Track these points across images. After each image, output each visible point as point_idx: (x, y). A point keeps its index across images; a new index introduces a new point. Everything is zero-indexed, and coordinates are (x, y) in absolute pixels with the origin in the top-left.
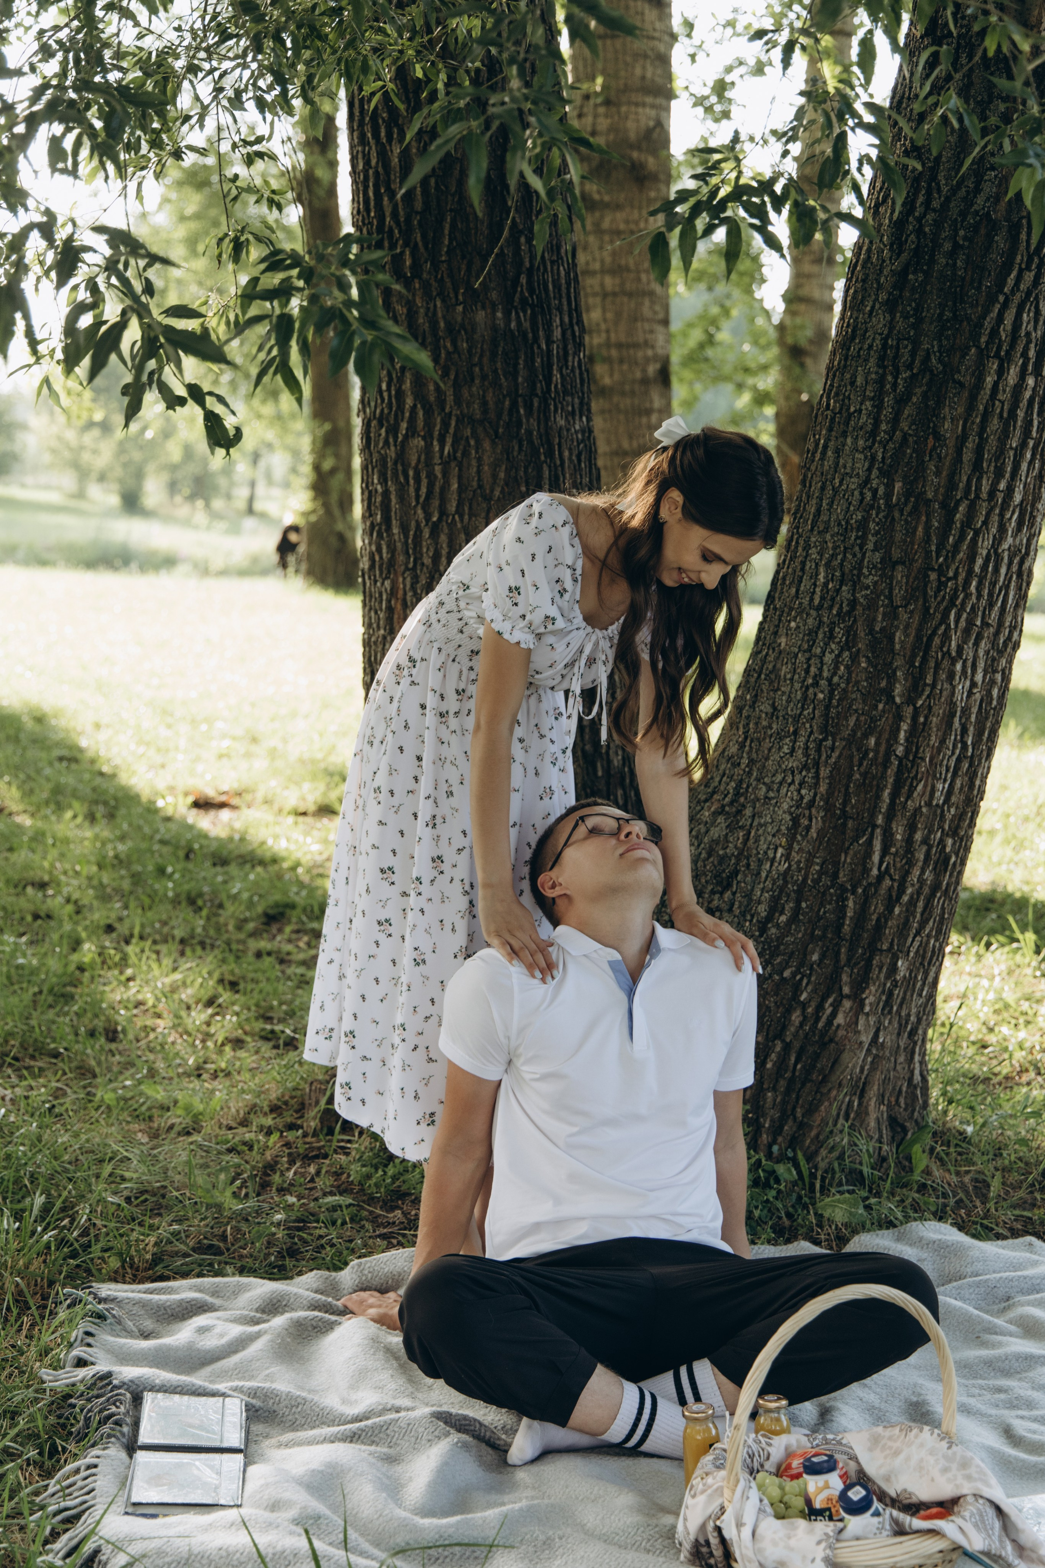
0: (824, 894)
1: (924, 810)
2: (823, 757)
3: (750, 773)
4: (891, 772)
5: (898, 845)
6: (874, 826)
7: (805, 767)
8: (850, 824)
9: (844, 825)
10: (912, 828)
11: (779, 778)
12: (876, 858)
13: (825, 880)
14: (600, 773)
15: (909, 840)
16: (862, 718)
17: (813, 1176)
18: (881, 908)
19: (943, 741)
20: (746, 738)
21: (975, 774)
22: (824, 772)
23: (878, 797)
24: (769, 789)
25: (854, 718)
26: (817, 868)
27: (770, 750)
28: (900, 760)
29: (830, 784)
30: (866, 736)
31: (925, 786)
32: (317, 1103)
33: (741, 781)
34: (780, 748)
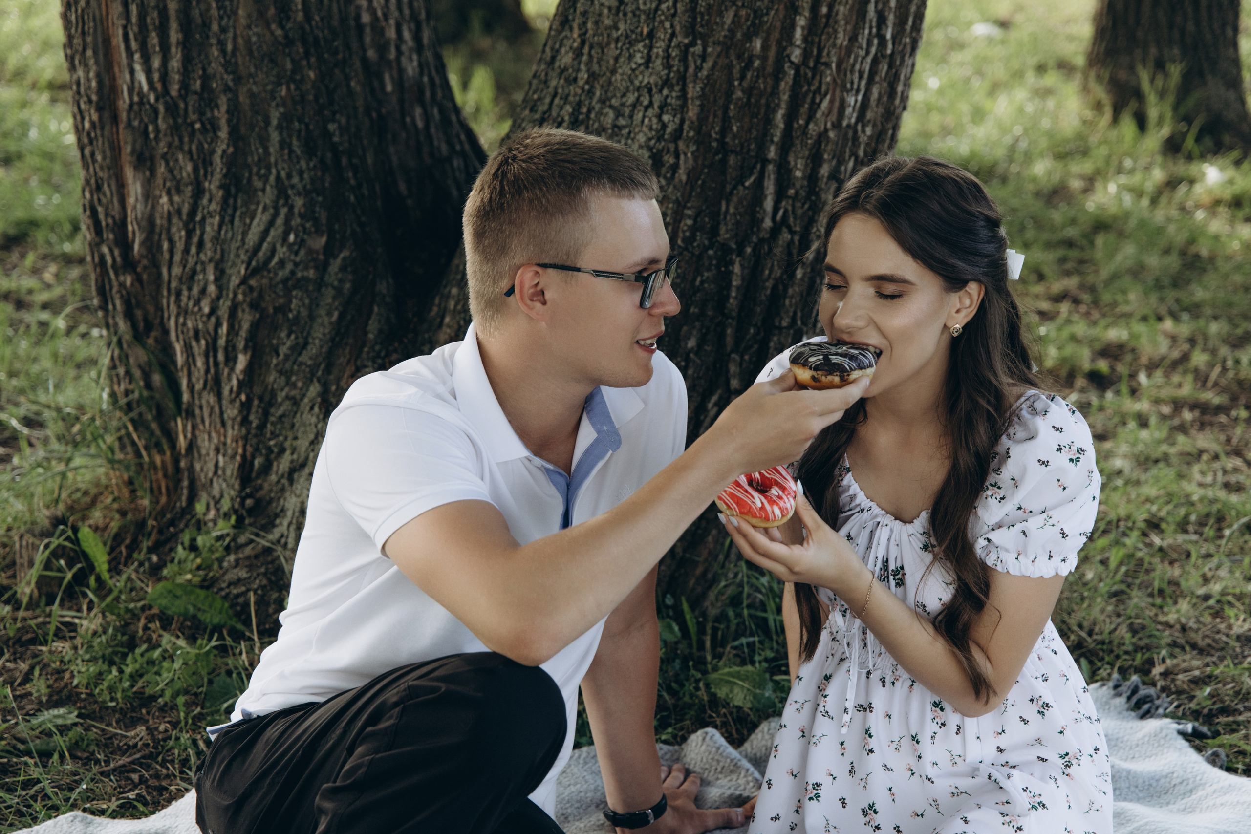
0: (700, 257)
1: (831, 134)
2: (691, 70)
3: (590, 93)
4: (785, 86)
5: (798, 185)
6: (765, 162)
7: (666, 83)
8: (732, 160)
9: (724, 161)
10: (815, 160)
11: (631, 98)
12: (769, 204)
13: (701, 239)
14: (389, 88)
15: (812, 177)
16: (743, 12)
17: (701, 630)
18: (778, 272)
19: (853, 39)
20: (583, 43)
21: (896, 77)
22: (693, 90)
23: (768, 121)
24: (619, 114)
25: (731, 13)
26: (689, 222)
27: (616, 59)
28: (797, 68)
29: (702, 106)
30: (749, 37)
31: (832, 101)
32: (31, 564)
33: (579, 104)
34: (631, 57)
